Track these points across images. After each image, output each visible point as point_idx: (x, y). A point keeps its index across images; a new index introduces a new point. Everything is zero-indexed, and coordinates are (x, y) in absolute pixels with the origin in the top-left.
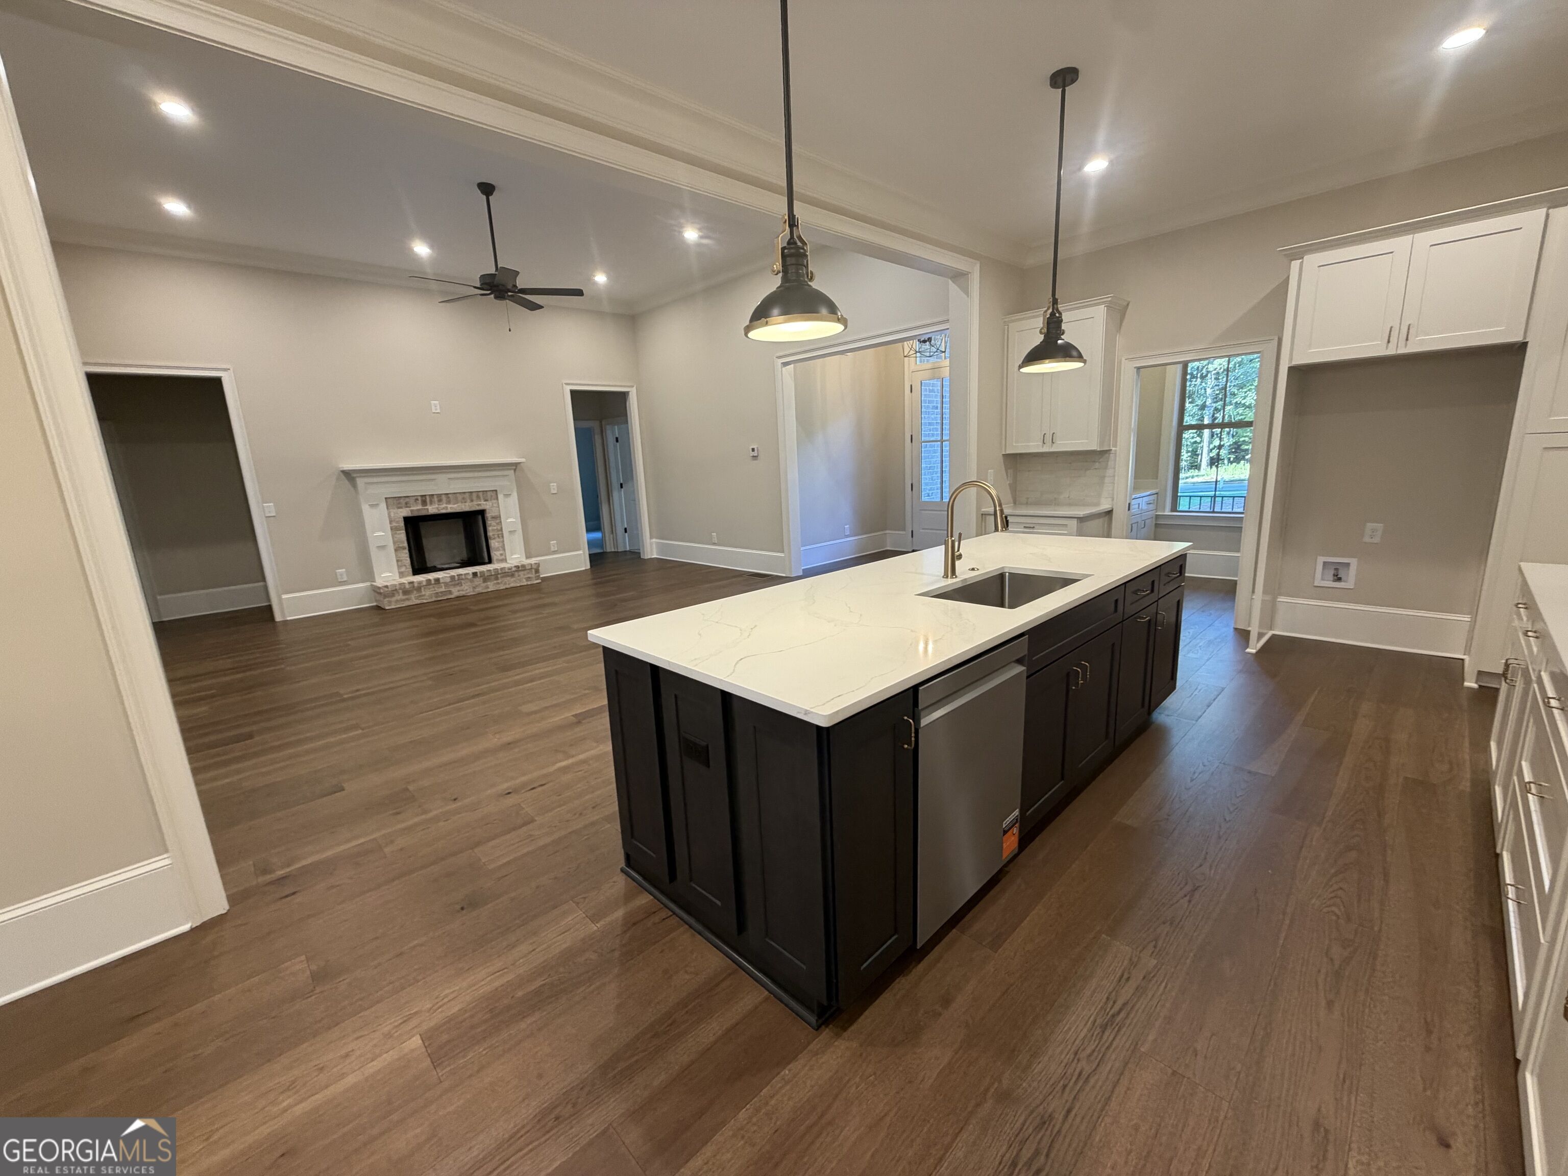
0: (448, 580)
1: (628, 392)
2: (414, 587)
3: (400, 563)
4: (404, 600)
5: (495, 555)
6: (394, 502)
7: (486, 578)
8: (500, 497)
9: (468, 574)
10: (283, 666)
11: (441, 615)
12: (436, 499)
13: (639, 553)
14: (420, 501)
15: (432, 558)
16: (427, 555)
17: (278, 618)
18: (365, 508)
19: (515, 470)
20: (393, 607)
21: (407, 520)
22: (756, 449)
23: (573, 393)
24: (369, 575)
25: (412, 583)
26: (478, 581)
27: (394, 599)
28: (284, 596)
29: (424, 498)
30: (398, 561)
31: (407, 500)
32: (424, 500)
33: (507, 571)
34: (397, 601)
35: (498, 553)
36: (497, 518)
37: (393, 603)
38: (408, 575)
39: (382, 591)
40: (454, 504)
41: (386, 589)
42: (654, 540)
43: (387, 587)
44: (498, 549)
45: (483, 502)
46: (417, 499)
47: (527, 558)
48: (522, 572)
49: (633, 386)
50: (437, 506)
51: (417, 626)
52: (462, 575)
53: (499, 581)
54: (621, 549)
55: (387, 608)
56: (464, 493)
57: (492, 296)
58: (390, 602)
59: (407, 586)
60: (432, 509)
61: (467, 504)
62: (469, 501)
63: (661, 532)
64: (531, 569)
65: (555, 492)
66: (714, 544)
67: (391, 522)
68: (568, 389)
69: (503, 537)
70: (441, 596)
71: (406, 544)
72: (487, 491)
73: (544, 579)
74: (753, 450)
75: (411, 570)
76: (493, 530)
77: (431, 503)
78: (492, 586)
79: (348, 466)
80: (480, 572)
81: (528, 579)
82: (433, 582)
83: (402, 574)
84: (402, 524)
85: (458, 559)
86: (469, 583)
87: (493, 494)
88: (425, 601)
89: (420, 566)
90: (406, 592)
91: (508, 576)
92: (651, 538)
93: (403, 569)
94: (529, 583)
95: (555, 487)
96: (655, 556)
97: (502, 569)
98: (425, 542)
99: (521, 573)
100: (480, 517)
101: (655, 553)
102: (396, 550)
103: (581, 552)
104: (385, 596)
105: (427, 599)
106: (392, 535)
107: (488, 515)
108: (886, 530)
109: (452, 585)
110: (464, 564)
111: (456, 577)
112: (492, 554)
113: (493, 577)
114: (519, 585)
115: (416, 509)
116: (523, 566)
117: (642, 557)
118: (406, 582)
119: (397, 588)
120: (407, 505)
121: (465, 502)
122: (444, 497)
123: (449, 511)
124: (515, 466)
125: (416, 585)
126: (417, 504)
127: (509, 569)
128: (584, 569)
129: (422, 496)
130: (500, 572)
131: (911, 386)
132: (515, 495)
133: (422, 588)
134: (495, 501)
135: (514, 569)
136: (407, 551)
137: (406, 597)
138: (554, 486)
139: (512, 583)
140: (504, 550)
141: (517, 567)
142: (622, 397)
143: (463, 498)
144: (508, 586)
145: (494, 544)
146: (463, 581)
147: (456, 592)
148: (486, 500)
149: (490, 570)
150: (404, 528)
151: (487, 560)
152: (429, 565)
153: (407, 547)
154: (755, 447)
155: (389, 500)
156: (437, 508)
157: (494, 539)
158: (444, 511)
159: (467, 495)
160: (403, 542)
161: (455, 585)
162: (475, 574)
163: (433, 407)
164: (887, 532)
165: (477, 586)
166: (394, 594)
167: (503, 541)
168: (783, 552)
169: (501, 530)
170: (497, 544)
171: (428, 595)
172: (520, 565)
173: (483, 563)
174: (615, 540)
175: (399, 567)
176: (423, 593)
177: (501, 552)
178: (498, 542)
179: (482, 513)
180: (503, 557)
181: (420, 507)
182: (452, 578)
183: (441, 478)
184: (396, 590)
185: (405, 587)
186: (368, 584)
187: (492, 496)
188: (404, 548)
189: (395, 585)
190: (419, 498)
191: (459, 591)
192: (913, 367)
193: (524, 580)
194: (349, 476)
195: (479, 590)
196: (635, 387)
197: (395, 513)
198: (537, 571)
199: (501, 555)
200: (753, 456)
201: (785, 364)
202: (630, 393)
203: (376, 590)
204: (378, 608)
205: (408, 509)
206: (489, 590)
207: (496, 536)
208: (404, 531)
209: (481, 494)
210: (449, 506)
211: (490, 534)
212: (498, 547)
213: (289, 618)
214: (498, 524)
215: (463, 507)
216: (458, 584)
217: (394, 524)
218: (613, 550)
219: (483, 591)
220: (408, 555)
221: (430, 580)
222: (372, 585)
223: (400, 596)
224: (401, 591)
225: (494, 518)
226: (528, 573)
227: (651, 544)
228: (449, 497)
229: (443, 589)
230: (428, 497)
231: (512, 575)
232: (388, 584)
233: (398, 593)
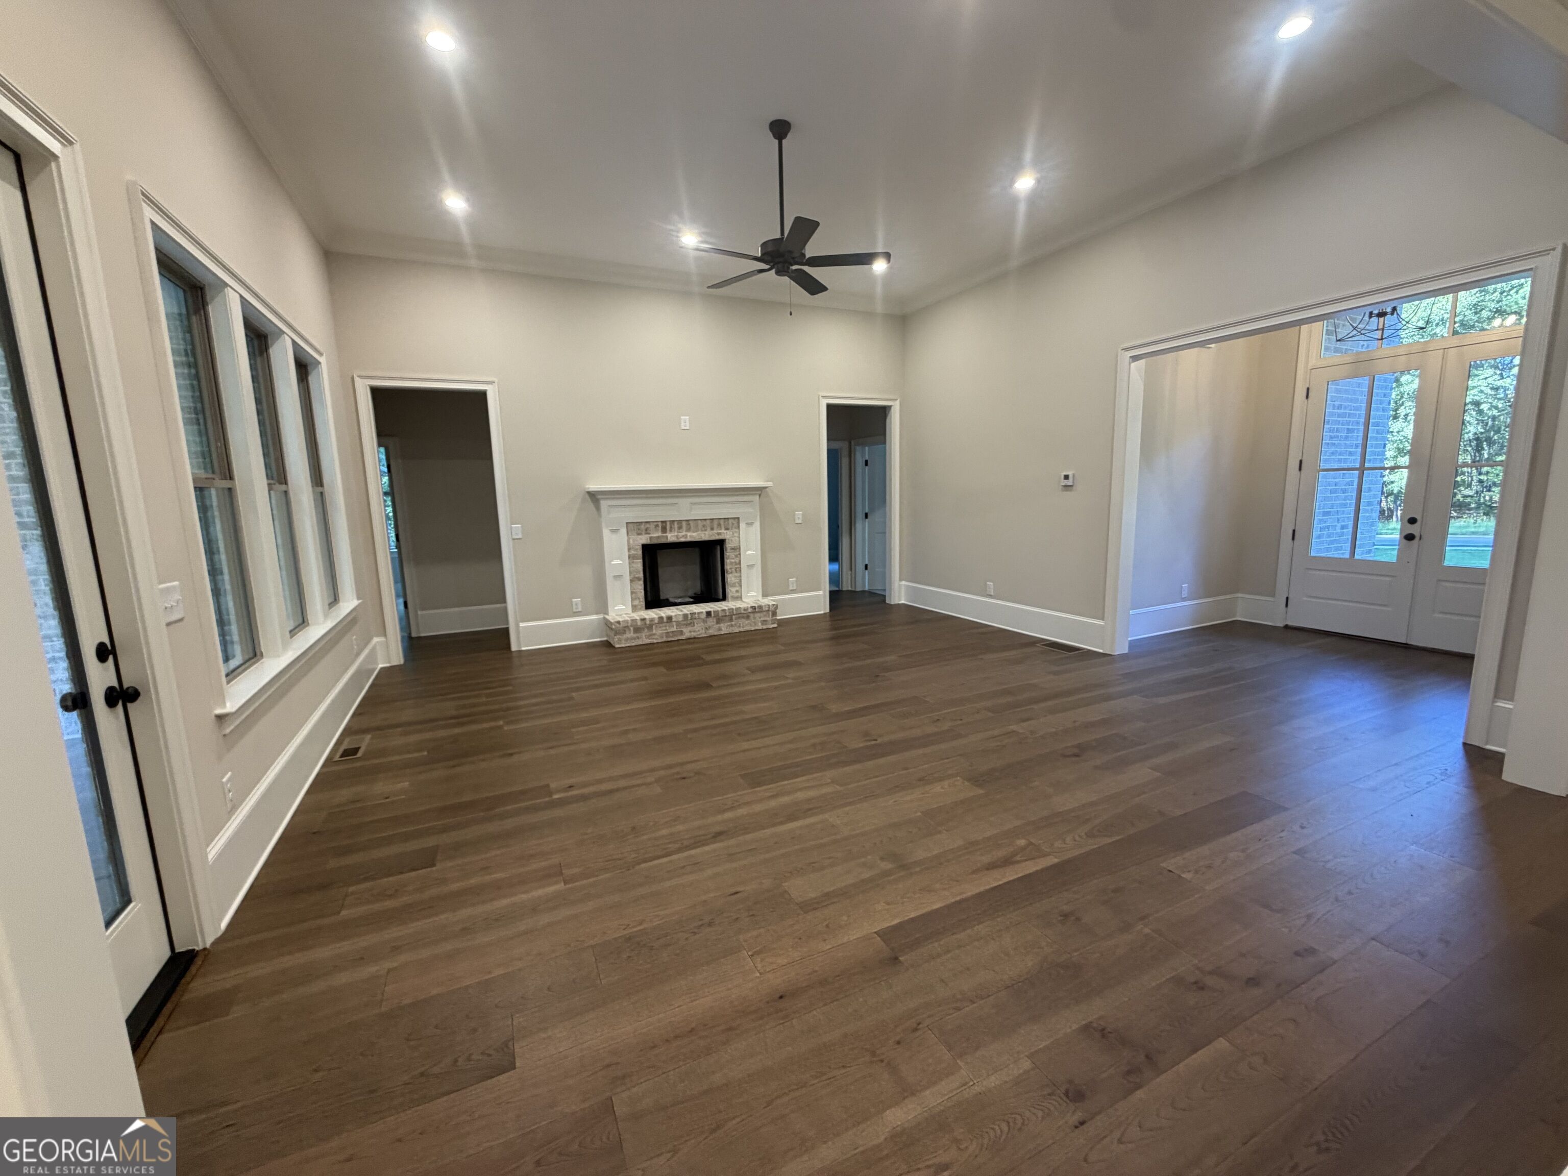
0: (681, 619)
1: (890, 407)
2: (645, 624)
3: (634, 595)
4: (635, 639)
5: (731, 591)
6: (635, 527)
7: (720, 618)
8: (742, 525)
9: (702, 612)
10: (501, 723)
11: (672, 664)
12: (676, 525)
13: (884, 596)
14: (660, 528)
15: (666, 591)
16: (661, 585)
17: (514, 648)
18: (606, 532)
19: (760, 495)
20: (623, 646)
21: (645, 547)
22: (1071, 477)
23: (829, 407)
24: (602, 606)
25: (643, 620)
26: (711, 621)
27: (625, 636)
28: (522, 625)
29: (664, 524)
30: (632, 593)
31: (648, 525)
32: (664, 526)
33: (742, 612)
34: (627, 640)
35: (733, 590)
36: (737, 549)
37: (623, 641)
38: (641, 609)
39: (613, 627)
40: (694, 532)
41: (617, 625)
42: (903, 583)
43: (619, 622)
44: (734, 585)
45: (723, 531)
46: (657, 526)
47: (765, 595)
48: (759, 614)
49: (896, 400)
50: (676, 534)
51: (645, 679)
52: (695, 613)
53: (733, 623)
54: (859, 589)
55: (617, 646)
56: (705, 520)
57: (773, 271)
58: (620, 640)
59: (639, 623)
60: (672, 537)
61: (707, 533)
62: (709, 529)
63: (914, 573)
64: (768, 610)
65: (800, 521)
66: (990, 596)
67: (629, 550)
68: (824, 403)
69: (740, 571)
70: (672, 637)
71: (641, 575)
72: (728, 519)
73: (782, 623)
74: (1066, 477)
75: (643, 604)
76: (731, 563)
77: (671, 531)
78: (725, 629)
79: (593, 487)
80: (714, 612)
81: (764, 622)
82: (665, 620)
83: (635, 609)
84: (640, 552)
85: (691, 593)
86: (702, 624)
87: (735, 522)
88: (655, 641)
89: (653, 600)
90: (637, 630)
91: (743, 617)
92: (901, 580)
93: (636, 602)
94: (765, 627)
95: (801, 517)
96: (903, 602)
97: (737, 609)
98: (661, 571)
99: (757, 615)
100: (718, 548)
101: (903, 598)
102: (631, 581)
103: (821, 593)
104: (617, 633)
105: (657, 639)
106: (629, 563)
107: (728, 545)
108: (1237, 591)
109: (684, 624)
110: (698, 599)
111: (689, 616)
112: (727, 590)
113: (727, 618)
114: (753, 629)
115: (656, 536)
116: (760, 607)
117: (887, 602)
118: (638, 618)
119: (629, 624)
120: (647, 531)
121: (706, 530)
122: (684, 524)
123: (689, 539)
124: (759, 491)
125: (648, 622)
126: (657, 531)
127: (745, 610)
128: (822, 612)
129: (662, 522)
130: (735, 612)
131: (1308, 389)
132: (757, 524)
133: (654, 627)
134: (737, 530)
135: (750, 610)
136: (642, 582)
137: (635, 635)
138: (799, 514)
139: (745, 626)
140: (741, 586)
141: (753, 607)
142: (883, 411)
143: (704, 526)
144: (742, 629)
145: (730, 578)
146: (695, 621)
147: (687, 633)
148: (727, 529)
149: (724, 610)
150: (641, 556)
151: (721, 597)
152: (663, 597)
153: (643, 578)
154: (1070, 473)
155: (630, 525)
156: (677, 536)
157: (731, 573)
158: (683, 540)
159: (708, 522)
160: (639, 572)
161: (687, 625)
162: (709, 614)
163: (683, 424)
164: (1240, 595)
165: (709, 627)
166: (625, 631)
167: (741, 576)
168: (1103, 619)
169: (740, 563)
170: (733, 579)
171: (659, 635)
172: (756, 605)
173: (717, 600)
174: (854, 580)
175: (633, 600)
176: (654, 631)
177: (737, 589)
178: (736, 577)
179: (721, 543)
180: (739, 594)
181: (659, 534)
182: (685, 616)
183: (684, 502)
184: (627, 627)
185: (637, 625)
186: (601, 616)
187: (733, 524)
188: (639, 579)
189: (626, 621)
190: (660, 524)
191: (690, 632)
192: (1313, 362)
193: (760, 624)
194: (594, 497)
195: (712, 632)
196: (899, 400)
197: (634, 540)
198: (774, 614)
199: (737, 591)
200: (1066, 486)
201: (1135, 358)
202: (892, 407)
203: (607, 623)
204: (608, 644)
205: (648, 536)
206: (722, 633)
207: (733, 570)
208: (641, 561)
209: (722, 522)
210: (689, 534)
211: (727, 567)
212: (735, 583)
213: (524, 649)
214: (736, 556)
215: (703, 535)
216: (690, 624)
217: (633, 552)
218: (850, 589)
219: (716, 634)
220: (642, 587)
221: (661, 618)
222: (604, 618)
223: (630, 634)
224: (632, 629)
225: (734, 549)
226: (765, 616)
227: (900, 585)
228: (689, 524)
229: (674, 629)
230: (668, 523)
231: (748, 617)
232: (621, 620)
233: (630, 630)
